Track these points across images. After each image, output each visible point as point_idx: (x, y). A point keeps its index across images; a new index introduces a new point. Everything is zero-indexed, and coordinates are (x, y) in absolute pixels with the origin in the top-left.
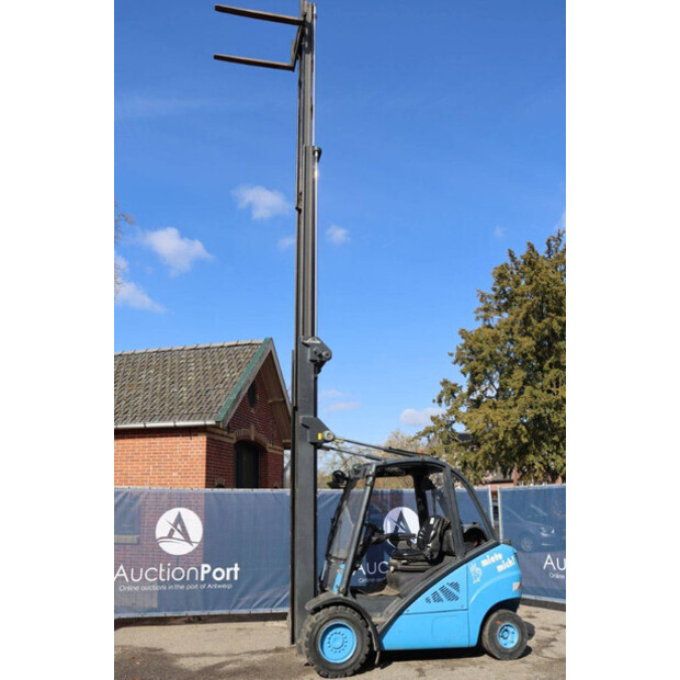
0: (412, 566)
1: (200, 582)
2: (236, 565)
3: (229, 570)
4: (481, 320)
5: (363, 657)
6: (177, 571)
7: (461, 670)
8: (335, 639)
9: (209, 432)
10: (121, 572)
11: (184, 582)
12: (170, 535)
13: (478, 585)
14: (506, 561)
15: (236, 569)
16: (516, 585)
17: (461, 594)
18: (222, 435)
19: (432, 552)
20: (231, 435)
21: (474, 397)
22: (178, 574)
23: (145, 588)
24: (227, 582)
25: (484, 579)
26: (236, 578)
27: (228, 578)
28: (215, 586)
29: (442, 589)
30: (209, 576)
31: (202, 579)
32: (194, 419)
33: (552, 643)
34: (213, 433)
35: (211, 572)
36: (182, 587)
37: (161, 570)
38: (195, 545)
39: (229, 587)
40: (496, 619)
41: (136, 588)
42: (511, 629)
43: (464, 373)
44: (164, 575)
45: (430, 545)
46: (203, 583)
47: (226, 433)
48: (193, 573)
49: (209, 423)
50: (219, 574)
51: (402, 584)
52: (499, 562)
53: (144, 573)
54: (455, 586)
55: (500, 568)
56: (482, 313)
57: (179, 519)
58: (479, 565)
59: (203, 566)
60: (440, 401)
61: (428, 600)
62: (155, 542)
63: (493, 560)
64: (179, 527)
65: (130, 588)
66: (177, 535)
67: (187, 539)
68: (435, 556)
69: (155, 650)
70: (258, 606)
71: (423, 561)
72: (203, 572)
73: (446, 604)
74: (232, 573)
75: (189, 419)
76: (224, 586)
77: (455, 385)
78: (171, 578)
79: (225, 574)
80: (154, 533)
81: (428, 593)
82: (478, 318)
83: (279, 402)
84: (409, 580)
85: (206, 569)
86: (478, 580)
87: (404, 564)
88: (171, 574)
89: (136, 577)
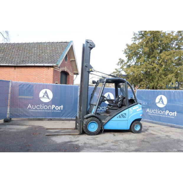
0: (114, 108)
1: (52, 110)
2: (62, 106)
3: (60, 107)
4: (133, 41)
5: (99, 131)
6: (45, 107)
7: (125, 135)
8: (92, 126)
9: (54, 68)
10: (30, 106)
11: (47, 109)
12: (43, 97)
13: (132, 114)
14: (139, 108)
15: (62, 107)
16: (141, 115)
17: (127, 116)
18: (57, 69)
19: (120, 104)
20: (60, 69)
21: (128, 64)
22: (46, 107)
23: (36, 111)
24: (59, 110)
25: (133, 112)
26: (62, 109)
27: (60, 109)
28: (56, 111)
29: (121, 115)
30: (54, 108)
31: (52, 109)
32: (50, 64)
33: (148, 130)
34: (55, 68)
36: (47, 111)
37: (41, 106)
38: (51, 100)
39: (60, 111)
40: (135, 123)
41: (34, 111)
42: (138, 126)
43: (126, 57)
44: (42, 107)
45: (119, 103)
46: (53, 110)
47: (58, 68)
48: (50, 107)
49: (54, 65)
50: (57, 108)
51: (110, 113)
52: (138, 109)
53: (36, 107)
54: (125, 114)
55: (137, 110)
56: (134, 39)
57: (46, 92)
58: (132, 109)
59: (53, 105)
60: (118, 65)
61: (117, 117)
62: (39, 98)
63: (136, 108)
64: (46, 94)
65: (32, 111)
66: (45, 96)
67: (48, 98)
68: (120, 106)
69: (41, 126)
70: (68, 117)
71: (116, 107)
72: (53, 107)
73: (122, 119)
74: (61, 108)
75: (48, 64)
76: (59, 111)
77: (123, 60)
78: (44, 108)
79: (59, 108)
80: (39, 96)
81: (118, 116)
82: (132, 40)
83: (74, 61)
84: (112, 112)
85: (53, 106)
86: (131, 113)
87: (111, 107)
88: (44, 107)
89: (34, 107)
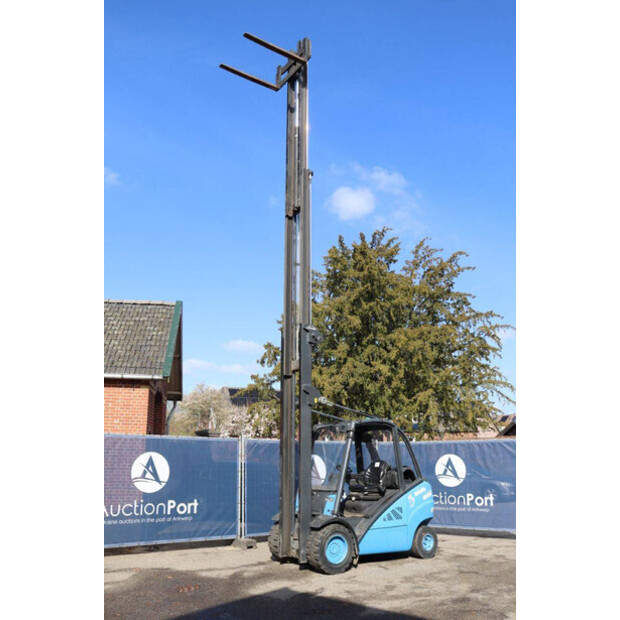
1: (167, 516)
2: (195, 500)
3: (189, 505)
6: (148, 506)
11: (154, 516)
12: (143, 475)
15: (196, 504)
16: (432, 509)
22: (149, 509)
23: (121, 522)
24: (189, 515)
26: (195, 512)
27: (189, 512)
28: (179, 519)
30: (174, 511)
31: (169, 513)
35: (176, 508)
36: (152, 520)
37: (136, 506)
38: (164, 484)
39: (191, 519)
44: (138, 510)
46: (169, 516)
48: (161, 507)
50: (182, 508)
52: (424, 493)
54: (401, 509)
57: (151, 463)
58: (413, 495)
59: (169, 502)
62: (130, 481)
64: (150, 468)
65: (110, 523)
66: (148, 475)
67: (157, 479)
72: (170, 507)
74: (192, 507)
76: (186, 518)
78: (144, 513)
79: (187, 508)
80: (130, 475)
85: (172, 504)
88: (143, 510)
89: (115, 512)
